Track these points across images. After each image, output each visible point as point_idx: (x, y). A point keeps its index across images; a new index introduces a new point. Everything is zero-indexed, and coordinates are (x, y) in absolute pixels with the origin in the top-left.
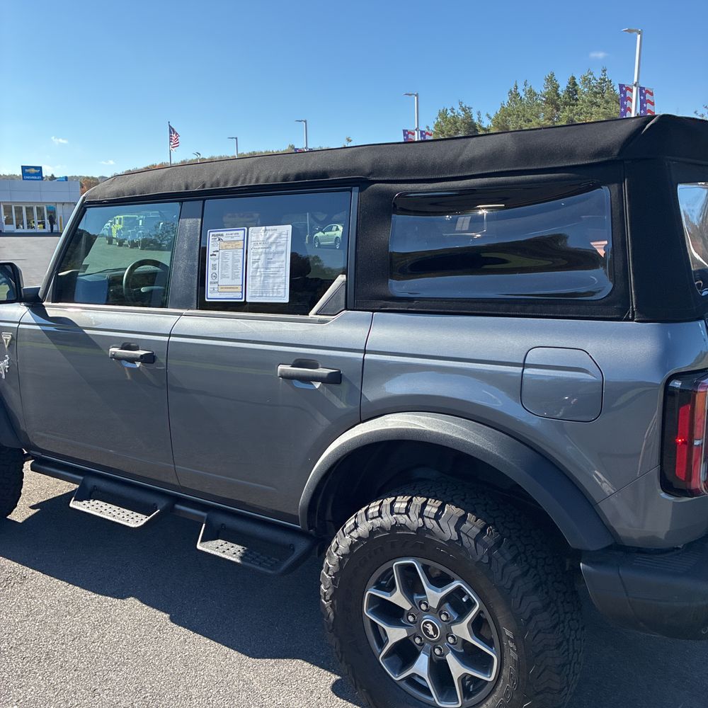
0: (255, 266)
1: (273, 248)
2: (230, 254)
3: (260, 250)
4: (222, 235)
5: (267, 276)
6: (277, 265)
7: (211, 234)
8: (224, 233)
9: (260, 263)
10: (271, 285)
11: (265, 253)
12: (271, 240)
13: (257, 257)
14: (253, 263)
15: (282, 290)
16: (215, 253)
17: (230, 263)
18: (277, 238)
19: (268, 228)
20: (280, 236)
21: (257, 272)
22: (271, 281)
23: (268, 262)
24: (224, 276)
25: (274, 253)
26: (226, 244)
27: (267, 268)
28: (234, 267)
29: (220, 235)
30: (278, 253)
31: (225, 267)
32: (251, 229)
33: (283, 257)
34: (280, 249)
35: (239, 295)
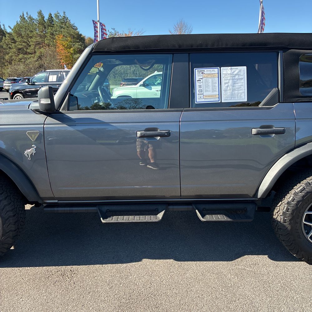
0: (226, 85)
1: (237, 77)
2: (210, 80)
3: (229, 78)
4: (204, 71)
5: (233, 90)
6: (239, 84)
7: (196, 70)
8: (206, 70)
9: (229, 84)
10: (236, 94)
11: (232, 79)
12: (235, 73)
13: (227, 81)
14: (225, 84)
15: (243, 96)
16: (200, 80)
17: (210, 84)
18: (238, 72)
19: (232, 67)
20: (240, 71)
21: (227, 88)
22: (236, 92)
23: (234, 83)
24: (206, 91)
25: (237, 79)
26: (207, 75)
27: (233, 86)
28: (213, 86)
29: (202, 71)
30: (239, 79)
31: (207, 86)
32: (222, 68)
33: (243, 81)
34: (241, 77)
35: (217, 99)
